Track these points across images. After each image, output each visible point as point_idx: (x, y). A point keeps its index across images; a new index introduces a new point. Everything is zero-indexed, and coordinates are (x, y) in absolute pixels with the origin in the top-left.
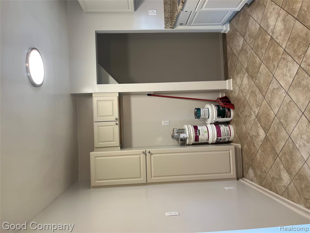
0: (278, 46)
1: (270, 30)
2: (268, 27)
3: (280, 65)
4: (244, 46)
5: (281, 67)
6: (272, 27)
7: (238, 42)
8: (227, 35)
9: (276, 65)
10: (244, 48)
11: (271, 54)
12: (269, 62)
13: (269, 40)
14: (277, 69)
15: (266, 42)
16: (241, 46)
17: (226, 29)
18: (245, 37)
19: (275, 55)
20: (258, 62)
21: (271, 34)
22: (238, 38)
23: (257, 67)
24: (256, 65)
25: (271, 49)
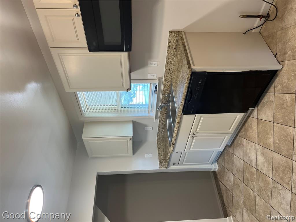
0: (265, 176)
1: (254, 164)
2: (251, 161)
3: (273, 194)
4: (235, 181)
5: (275, 196)
6: (254, 161)
7: (228, 178)
8: (217, 173)
9: (270, 195)
10: (236, 182)
11: (262, 185)
12: (262, 193)
13: (255, 172)
14: (272, 199)
15: (253, 175)
16: (232, 181)
17: (215, 167)
18: (234, 172)
19: (266, 185)
20: (252, 195)
21: (255, 167)
22: (228, 174)
23: (253, 199)
24: (251, 198)
25: (260, 180)
